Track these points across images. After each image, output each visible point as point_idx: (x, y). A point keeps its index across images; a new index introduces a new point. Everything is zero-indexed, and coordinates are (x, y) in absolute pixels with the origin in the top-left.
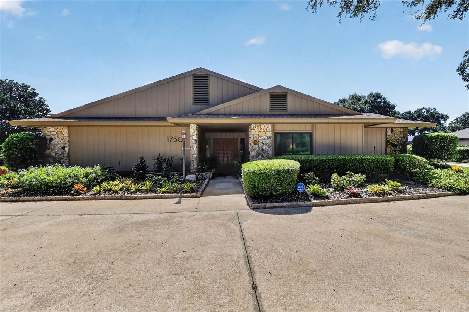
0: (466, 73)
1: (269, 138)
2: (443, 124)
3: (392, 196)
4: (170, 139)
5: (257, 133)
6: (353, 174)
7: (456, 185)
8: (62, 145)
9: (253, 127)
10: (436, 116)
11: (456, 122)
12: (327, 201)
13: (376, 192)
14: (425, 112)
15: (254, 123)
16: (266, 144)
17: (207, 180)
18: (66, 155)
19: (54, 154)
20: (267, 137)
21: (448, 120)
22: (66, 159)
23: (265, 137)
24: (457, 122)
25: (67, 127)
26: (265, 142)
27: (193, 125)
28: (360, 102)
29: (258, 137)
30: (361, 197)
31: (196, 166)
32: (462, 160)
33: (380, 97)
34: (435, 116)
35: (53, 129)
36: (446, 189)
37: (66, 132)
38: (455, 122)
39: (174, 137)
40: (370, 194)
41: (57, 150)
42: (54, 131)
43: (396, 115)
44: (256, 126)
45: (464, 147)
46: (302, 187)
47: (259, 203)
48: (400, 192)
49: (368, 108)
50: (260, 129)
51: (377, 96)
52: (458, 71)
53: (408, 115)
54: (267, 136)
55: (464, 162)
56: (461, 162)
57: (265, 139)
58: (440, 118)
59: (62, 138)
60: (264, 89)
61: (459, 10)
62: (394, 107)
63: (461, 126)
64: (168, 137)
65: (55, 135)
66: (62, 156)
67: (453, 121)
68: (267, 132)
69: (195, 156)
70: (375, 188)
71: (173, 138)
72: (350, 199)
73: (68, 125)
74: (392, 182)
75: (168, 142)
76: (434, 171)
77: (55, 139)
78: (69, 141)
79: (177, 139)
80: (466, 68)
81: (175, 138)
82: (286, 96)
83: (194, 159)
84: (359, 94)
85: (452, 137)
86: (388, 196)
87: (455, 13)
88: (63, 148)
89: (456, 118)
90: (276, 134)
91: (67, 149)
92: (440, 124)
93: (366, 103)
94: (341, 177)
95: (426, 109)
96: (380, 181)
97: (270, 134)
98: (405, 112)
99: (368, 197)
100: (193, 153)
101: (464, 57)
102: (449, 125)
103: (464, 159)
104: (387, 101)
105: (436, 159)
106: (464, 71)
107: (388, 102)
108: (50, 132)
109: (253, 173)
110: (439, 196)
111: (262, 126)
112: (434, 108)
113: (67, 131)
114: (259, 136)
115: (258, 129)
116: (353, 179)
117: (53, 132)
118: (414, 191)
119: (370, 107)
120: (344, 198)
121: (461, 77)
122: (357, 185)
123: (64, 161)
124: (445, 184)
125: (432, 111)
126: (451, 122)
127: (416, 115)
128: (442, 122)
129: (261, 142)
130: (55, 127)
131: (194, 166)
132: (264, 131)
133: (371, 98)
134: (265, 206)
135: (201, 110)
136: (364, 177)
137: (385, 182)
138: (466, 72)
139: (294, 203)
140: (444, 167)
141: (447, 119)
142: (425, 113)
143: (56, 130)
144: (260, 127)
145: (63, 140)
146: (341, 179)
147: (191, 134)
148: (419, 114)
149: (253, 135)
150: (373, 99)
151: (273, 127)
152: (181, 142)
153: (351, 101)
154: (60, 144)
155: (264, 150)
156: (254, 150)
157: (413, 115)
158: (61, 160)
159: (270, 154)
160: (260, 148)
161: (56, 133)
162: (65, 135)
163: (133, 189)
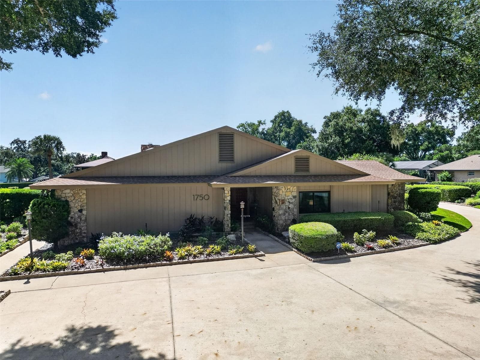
1: (295, 197)
3: (393, 248)
4: (196, 197)
5: (284, 194)
6: (367, 231)
8: (80, 208)
9: (281, 188)
12: (355, 253)
13: (383, 246)
16: (292, 203)
18: (83, 218)
19: (70, 218)
22: (85, 223)
23: (291, 197)
25: (85, 189)
26: (291, 201)
29: (285, 196)
30: (375, 250)
31: (230, 226)
33: (379, 115)
34: (440, 131)
35: (69, 190)
36: (425, 240)
37: (84, 194)
39: (200, 195)
40: (380, 247)
41: (73, 213)
42: (70, 193)
44: (284, 187)
46: (339, 245)
48: (398, 244)
50: (287, 189)
51: (376, 113)
54: (293, 195)
55: (457, 203)
56: (455, 203)
57: (291, 199)
58: (446, 134)
59: (79, 200)
64: (194, 195)
66: (79, 220)
67: (460, 136)
68: (293, 191)
69: (229, 216)
70: (382, 242)
71: (199, 196)
72: (368, 252)
74: (393, 237)
75: (194, 200)
76: (422, 224)
77: (72, 201)
78: (87, 203)
79: (203, 197)
82: (308, 159)
83: (228, 219)
86: (391, 248)
88: (81, 211)
90: (300, 193)
91: (84, 212)
94: (360, 235)
96: (385, 236)
97: (295, 194)
99: (379, 250)
100: (228, 213)
108: (65, 193)
109: (310, 237)
110: (421, 246)
111: (289, 187)
113: (85, 192)
114: (287, 195)
115: (285, 189)
116: (367, 235)
117: (68, 193)
118: (406, 242)
120: (365, 251)
122: (371, 240)
123: (81, 225)
126: (459, 137)
127: (419, 129)
128: (448, 139)
129: (288, 201)
131: (228, 225)
132: (290, 191)
133: (369, 115)
134: (320, 260)
136: (375, 234)
137: (389, 237)
139: (337, 256)
141: (453, 136)
142: (430, 127)
143: (72, 192)
144: (286, 188)
145: (80, 201)
146: (361, 236)
147: (226, 195)
148: (423, 129)
149: (281, 195)
150: (372, 117)
151: (298, 187)
152: (207, 200)
153: (345, 118)
154: (77, 207)
155: (290, 209)
156: (282, 209)
157: (416, 130)
158: (78, 225)
159: (295, 212)
160: (287, 206)
161: (71, 195)
162: (82, 197)
163: (207, 252)
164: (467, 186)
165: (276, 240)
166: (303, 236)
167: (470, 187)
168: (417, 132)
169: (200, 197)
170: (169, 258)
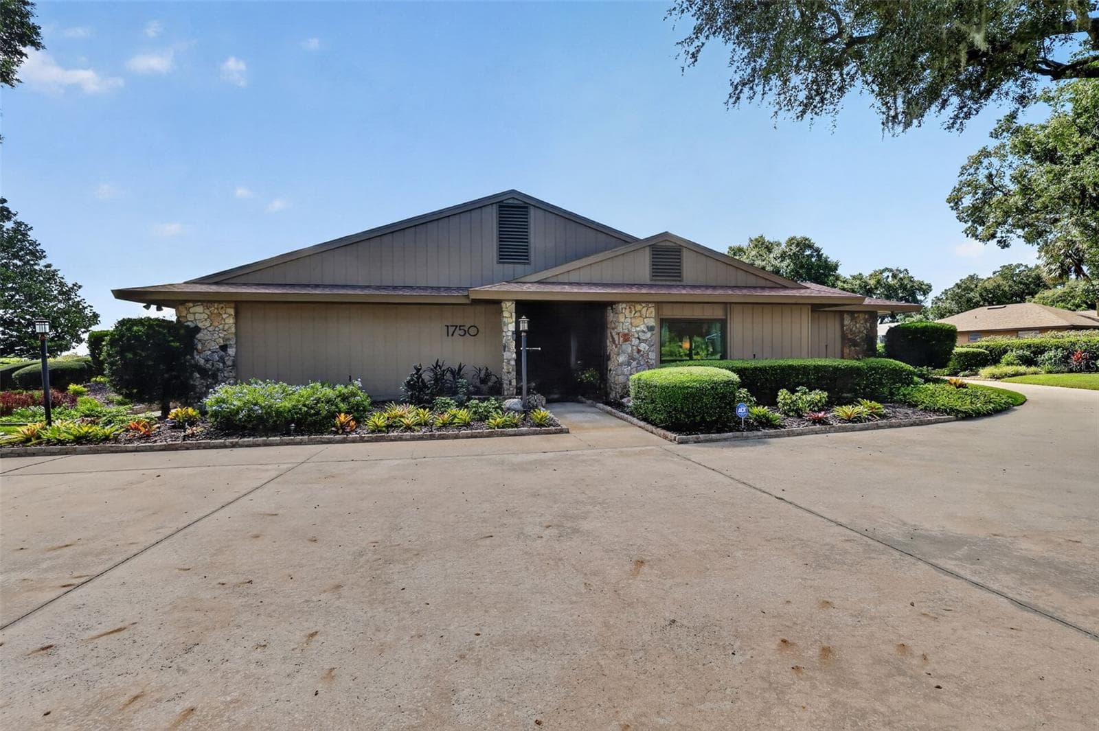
0: (963, 206)
1: (651, 329)
2: (921, 301)
3: (871, 422)
4: (451, 330)
5: (629, 321)
6: (807, 390)
7: (958, 405)
8: (222, 342)
9: (622, 309)
10: (909, 286)
11: (944, 298)
12: (783, 429)
13: (850, 418)
14: (888, 276)
15: (623, 302)
16: (645, 341)
18: (229, 363)
19: (202, 362)
20: (647, 327)
21: (930, 294)
22: (231, 372)
23: (643, 327)
24: (947, 299)
25: (233, 305)
26: (643, 337)
27: (508, 304)
28: (771, 255)
29: (630, 327)
30: (830, 424)
32: (959, 372)
33: (810, 246)
34: (906, 285)
35: (202, 307)
36: (945, 411)
37: (230, 315)
38: (942, 299)
39: (460, 326)
40: (842, 419)
41: (210, 352)
42: (204, 313)
43: (840, 284)
44: (628, 308)
45: (962, 347)
46: (744, 410)
47: (688, 435)
48: (883, 417)
49: (787, 267)
50: (634, 312)
51: (804, 243)
52: (949, 201)
53: (858, 282)
54: (648, 325)
55: (963, 376)
57: (643, 332)
58: (916, 289)
59: (221, 327)
60: (636, 240)
61: (957, 117)
62: (835, 267)
63: (954, 307)
64: (448, 326)
65: (206, 320)
66: (221, 365)
67: (938, 295)
68: (646, 317)
69: (513, 363)
70: (848, 410)
71: (458, 328)
72: (815, 428)
73: (234, 299)
74: (868, 403)
75: (448, 335)
76: (924, 386)
77: (206, 328)
78: (236, 334)
79: (467, 330)
80: (962, 198)
81: (462, 328)
82: (679, 252)
83: (510, 370)
84: (769, 238)
86: (867, 423)
87: (951, 121)
88: (224, 348)
89: (944, 291)
90: (663, 322)
91: (231, 351)
92: (916, 301)
93: (783, 256)
94: (793, 394)
95: (890, 270)
97: (651, 322)
98: (851, 276)
99: (839, 425)
100: (509, 358)
101: (959, 176)
102: (932, 303)
103: (962, 371)
104: (822, 254)
105: (925, 367)
106: (960, 203)
107: (824, 256)
108: (194, 314)
110: (936, 422)
111: (638, 307)
112: (906, 270)
113: (232, 311)
114: (633, 325)
115: (631, 312)
116: (809, 397)
117: (200, 313)
118: (900, 415)
119: (792, 266)
120: (805, 427)
121: (954, 213)
122: (816, 409)
123: (225, 375)
124: (943, 405)
125: (901, 275)
126: (936, 297)
127: (872, 282)
128: (920, 297)
129: (637, 336)
130: (205, 304)
131: (512, 382)
132: (641, 317)
133: (793, 247)
134: (697, 438)
136: (825, 396)
137: (859, 402)
138: (962, 204)
139: (738, 434)
140: (936, 381)
141: (928, 293)
142: (890, 279)
143: (207, 311)
144: (633, 310)
145: (223, 330)
146: (794, 398)
147: (505, 320)
148: (878, 282)
149: (623, 323)
150: (798, 249)
151: (658, 309)
152: (474, 336)
153: (754, 253)
154: (217, 340)
155: (642, 353)
156: (624, 352)
157: (867, 284)
158: (219, 374)
159: (651, 359)
160: (635, 348)
161: (206, 317)
162: (227, 321)
163: (439, 422)
164: (979, 347)
165: (608, 412)
166: (655, 386)
167: (986, 349)
168: (868, 287)
169: (460, 329)
170: (343, 428)
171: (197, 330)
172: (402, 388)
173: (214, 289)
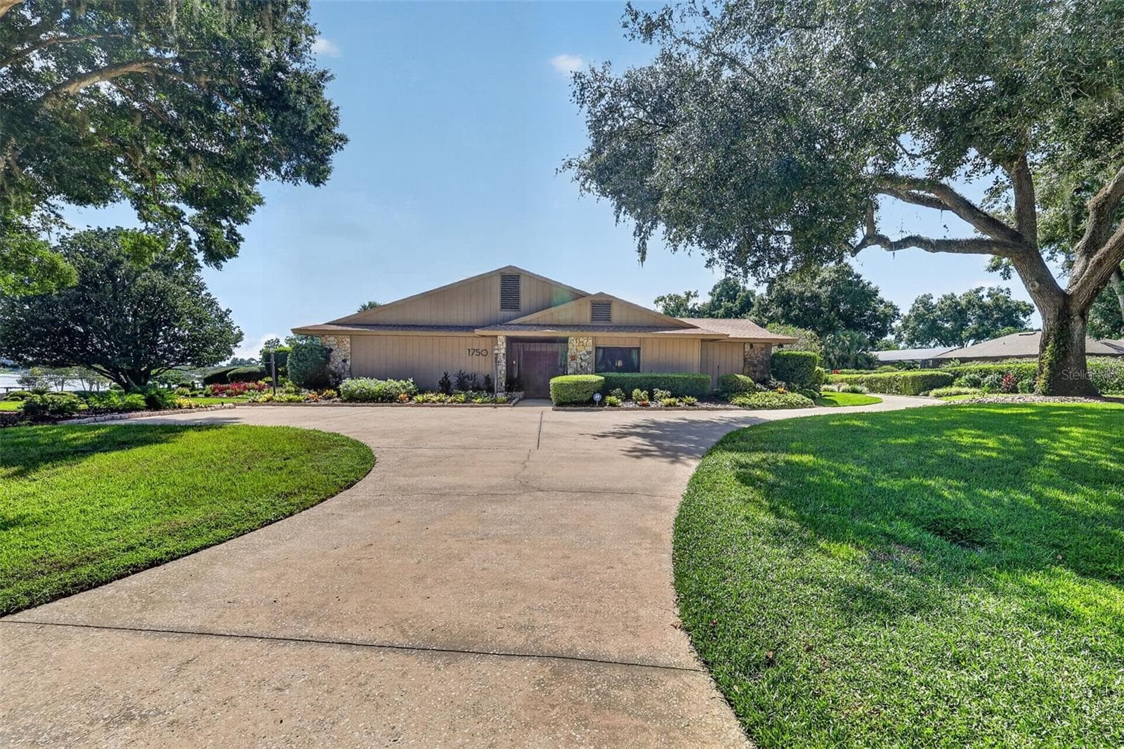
1: (589, 353)
4: (471, 352)
5: (576, 347)
8: (344, 357)
9: (573, 341)
12: (617, 407)
13: (667, 404)
15: (573, 336)
16: (585, 360)
17: (516, 400)
18: (347, 369)
19: (333, 368)
20: (587, 352)
22: (348, 374)
23: (584, 352)
25: (349, 337)
26: (584, 358)
27: (501, 338)
29: (576, 351)
31: (504, 385)
35: (333, 337)
37: (348, 342)
39: (477, 350)
40: (661, 405)
41: (337, 363)
44: (576, 340)
46: (599, 397)
48: (692, 405)
50: (578, 343)
54: (587, 350)
57: (585, 355)
59: (343, 349)
60: (590, 295)
64: (469, 349)
65: (336, 344)
66: (344, 370)
68: (587, 346)
69: (503, 372)
70: (669, 400)
71: (475, 351)
72: (637, 407)
73: (350, 333)
75: (469, 355)
77: (336, 349)
78: (351, 353)
79: (481, 352)
82: (610, 305)
83: (502, 376)
85: (804, 356)
88: (344, 361)
90: (597, 348)
91: (348, 363)
97: (590, 349)
99: (654, 407)
100: (501, 369)
108: (330, 341)
111: (582, 339)
113: (349, 340)
114: (578, 350)
117: (333, 341)
129: (580, 357)
130: (335, 336)
132: (583, 345)
135: (510, 320)
137: (684, 398)
143: (336, 340)
144: (578, 341)
145: (344, 351)
146: (642, 394)
147: (500, 344)
149: (571, 350)
151: (594, 338)
152: (484, 355)
154: (341, 356)
155: (583, 367)
156: (571, 367)
158: (344, 375)
160: (578, 363)
162: (346, 345)
163: (449, 401)
169: (477, 352)
170: (401, 401)
171: (331, 350)
172: (437, 384)
173: (339, 328)
